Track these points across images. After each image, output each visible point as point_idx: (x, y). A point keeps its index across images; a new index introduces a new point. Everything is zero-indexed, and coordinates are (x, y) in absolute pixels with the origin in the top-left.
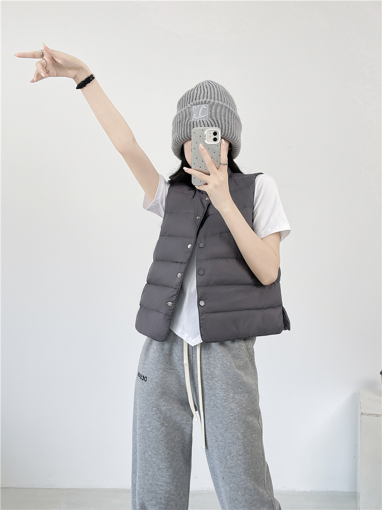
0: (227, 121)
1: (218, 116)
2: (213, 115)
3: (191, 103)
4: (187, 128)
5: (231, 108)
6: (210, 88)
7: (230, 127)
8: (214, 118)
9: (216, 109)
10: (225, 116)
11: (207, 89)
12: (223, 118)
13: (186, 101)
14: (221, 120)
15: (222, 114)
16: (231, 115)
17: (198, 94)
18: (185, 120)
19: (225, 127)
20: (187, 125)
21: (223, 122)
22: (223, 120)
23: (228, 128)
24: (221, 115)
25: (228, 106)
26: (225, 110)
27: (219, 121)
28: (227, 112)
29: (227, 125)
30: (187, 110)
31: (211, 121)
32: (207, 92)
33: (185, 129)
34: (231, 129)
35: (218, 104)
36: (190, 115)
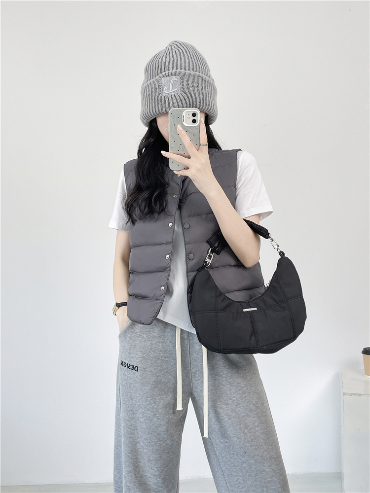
0: (201, 92)
1: (191, 89)
2: (185, 88)
3: (160, 75)
4: (158, 103)
5: (204, 76)
6: (180, 55)
7: (204, 99)
8: (187, 91)
9: (188, 81)
10: (198, 87)
11: (177, 56)
12: (196, 89)
13: (154, 70)
14: (194, 92)
15: (195, 85)
16: (205, 84)
17: (167, 63)
18: (155, 94)
19: (200, 100)
20: (158, 99)
21: (197, 95)
22: (196, 92)
23: (203, 100)
24: (193, 87)
25: (201, 74)
26: (198, 79)
27: (193, 94)
28: (200, 82)
29: (201, 97)
30: (157, 83)
31: (184, 95)
32: (177, 61)
33: (157, 105)
34: (206, 100)
35: (190, 75)
36: (159, 88)
